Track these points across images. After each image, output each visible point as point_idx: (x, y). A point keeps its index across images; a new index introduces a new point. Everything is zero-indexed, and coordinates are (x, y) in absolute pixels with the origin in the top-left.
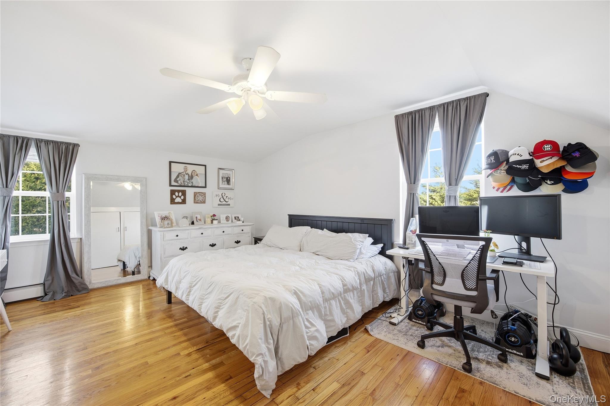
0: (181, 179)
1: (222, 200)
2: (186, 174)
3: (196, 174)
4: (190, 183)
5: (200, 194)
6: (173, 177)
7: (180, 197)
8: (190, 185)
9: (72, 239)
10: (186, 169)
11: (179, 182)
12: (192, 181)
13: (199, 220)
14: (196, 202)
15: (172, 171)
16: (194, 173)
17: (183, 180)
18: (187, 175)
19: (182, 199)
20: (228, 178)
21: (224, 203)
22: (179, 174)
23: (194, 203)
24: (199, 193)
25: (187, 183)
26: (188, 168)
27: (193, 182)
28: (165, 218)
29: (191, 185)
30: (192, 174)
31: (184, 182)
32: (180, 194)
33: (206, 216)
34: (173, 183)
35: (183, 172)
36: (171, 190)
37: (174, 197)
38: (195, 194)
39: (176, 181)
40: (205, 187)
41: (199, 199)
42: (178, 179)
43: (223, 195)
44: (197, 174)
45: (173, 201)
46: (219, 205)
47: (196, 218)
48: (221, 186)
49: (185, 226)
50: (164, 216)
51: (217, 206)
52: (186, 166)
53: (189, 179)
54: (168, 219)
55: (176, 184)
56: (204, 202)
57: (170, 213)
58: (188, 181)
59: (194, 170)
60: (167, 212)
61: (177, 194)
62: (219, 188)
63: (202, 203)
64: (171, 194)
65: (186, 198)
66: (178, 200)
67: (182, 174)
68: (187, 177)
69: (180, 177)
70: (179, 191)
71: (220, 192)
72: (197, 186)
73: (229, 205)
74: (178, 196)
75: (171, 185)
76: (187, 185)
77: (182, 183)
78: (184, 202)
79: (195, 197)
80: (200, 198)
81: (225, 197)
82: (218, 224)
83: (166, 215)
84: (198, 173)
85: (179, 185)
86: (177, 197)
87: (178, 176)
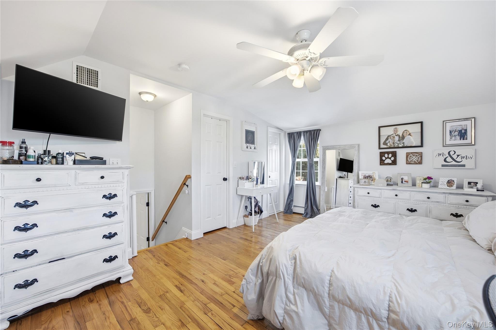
0: (390, 142)
1: (449, 159)
2: (395, 135)
3: (408, 134)
4: (400, 144)
5: (414, 154)
6: (383, 140)
7: (390, 158)
8: (400, 146)
9: (317, 186)
10: (396, 131)
11: (388, 144)
12: (404, 141)
13: (404, 181)
14: (408, 163)
15: (381, 135)
16: (406, 133)
17: (392, 142)
18: (397, 136)
19: (391, 161)
20: (463, 131)
21: (454, 163)
22: (389, 136)
23: (407, 164)
24: (411, 153)
25: (397, 144)
26: (398, 130)
27: (404, 143)
28: (368, 177)
29: (402, 146)
30: (403, 134)
31: (394, 143)
32: (390, 155)
33: (418, 178)
34: (382, 146)
35: (393, 134)
36: (380, 152)
37: (384, 158)
38: (408, 155)
39: (385, 143)
40: (422, 146)
41: (413, 160)
42: (387, 142)
43: (452, 153)
44: (410, 134)
45: (382, 162)
46: (443, 166)
47: (402, 179)
48: (448, 142)
49: (382, 185)
50: (367, 175)
51: (441, 167)
52: (396, 128)
53: (399, 141)
54: (371, 178)
55: (385, 146)
56: (420, 163)
57: (374, 173)
58: (399, 142)
59: (406, 130)
60: (371, 172)
61: (386, 155)
62: (445, 146)
63: (417, 164)
64: (380, 156)
65: (396, 159)
66: (388, 161)
67: (391, 136)
68: (397, 138)
69: (389, 140)
70: (388, 153)
71: (446, 151)
72: (409, 146)
73: (464, 166)
74: (388, 158)
75: (380, 148)
76: (398, 146)
77: (391, 145)
78: (394, 163)
79: (407, 158)
80: (415, 159)
81: (455, 157)
82: (430, 189)
83: (370, 174)
84: (410, 132)
85: (388, 147)
86: (386, 158)
87: (387, 139)
